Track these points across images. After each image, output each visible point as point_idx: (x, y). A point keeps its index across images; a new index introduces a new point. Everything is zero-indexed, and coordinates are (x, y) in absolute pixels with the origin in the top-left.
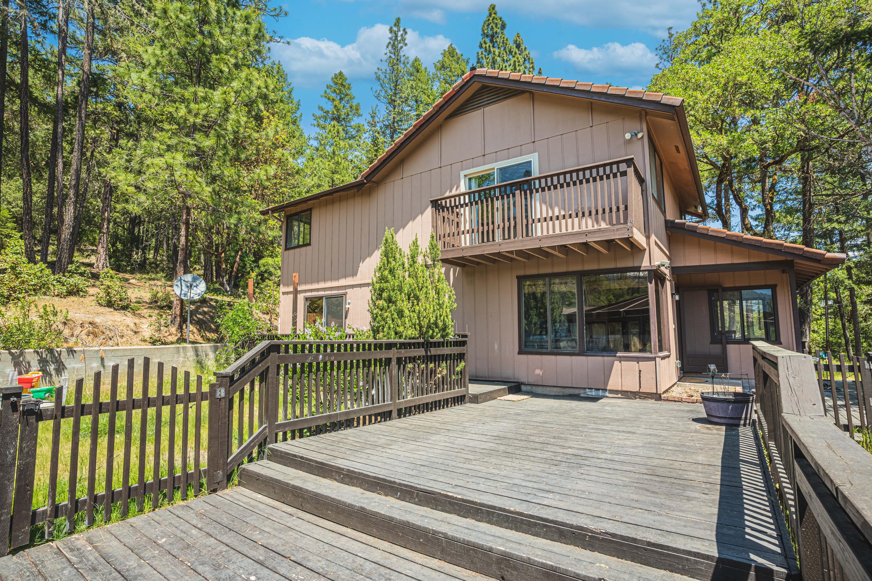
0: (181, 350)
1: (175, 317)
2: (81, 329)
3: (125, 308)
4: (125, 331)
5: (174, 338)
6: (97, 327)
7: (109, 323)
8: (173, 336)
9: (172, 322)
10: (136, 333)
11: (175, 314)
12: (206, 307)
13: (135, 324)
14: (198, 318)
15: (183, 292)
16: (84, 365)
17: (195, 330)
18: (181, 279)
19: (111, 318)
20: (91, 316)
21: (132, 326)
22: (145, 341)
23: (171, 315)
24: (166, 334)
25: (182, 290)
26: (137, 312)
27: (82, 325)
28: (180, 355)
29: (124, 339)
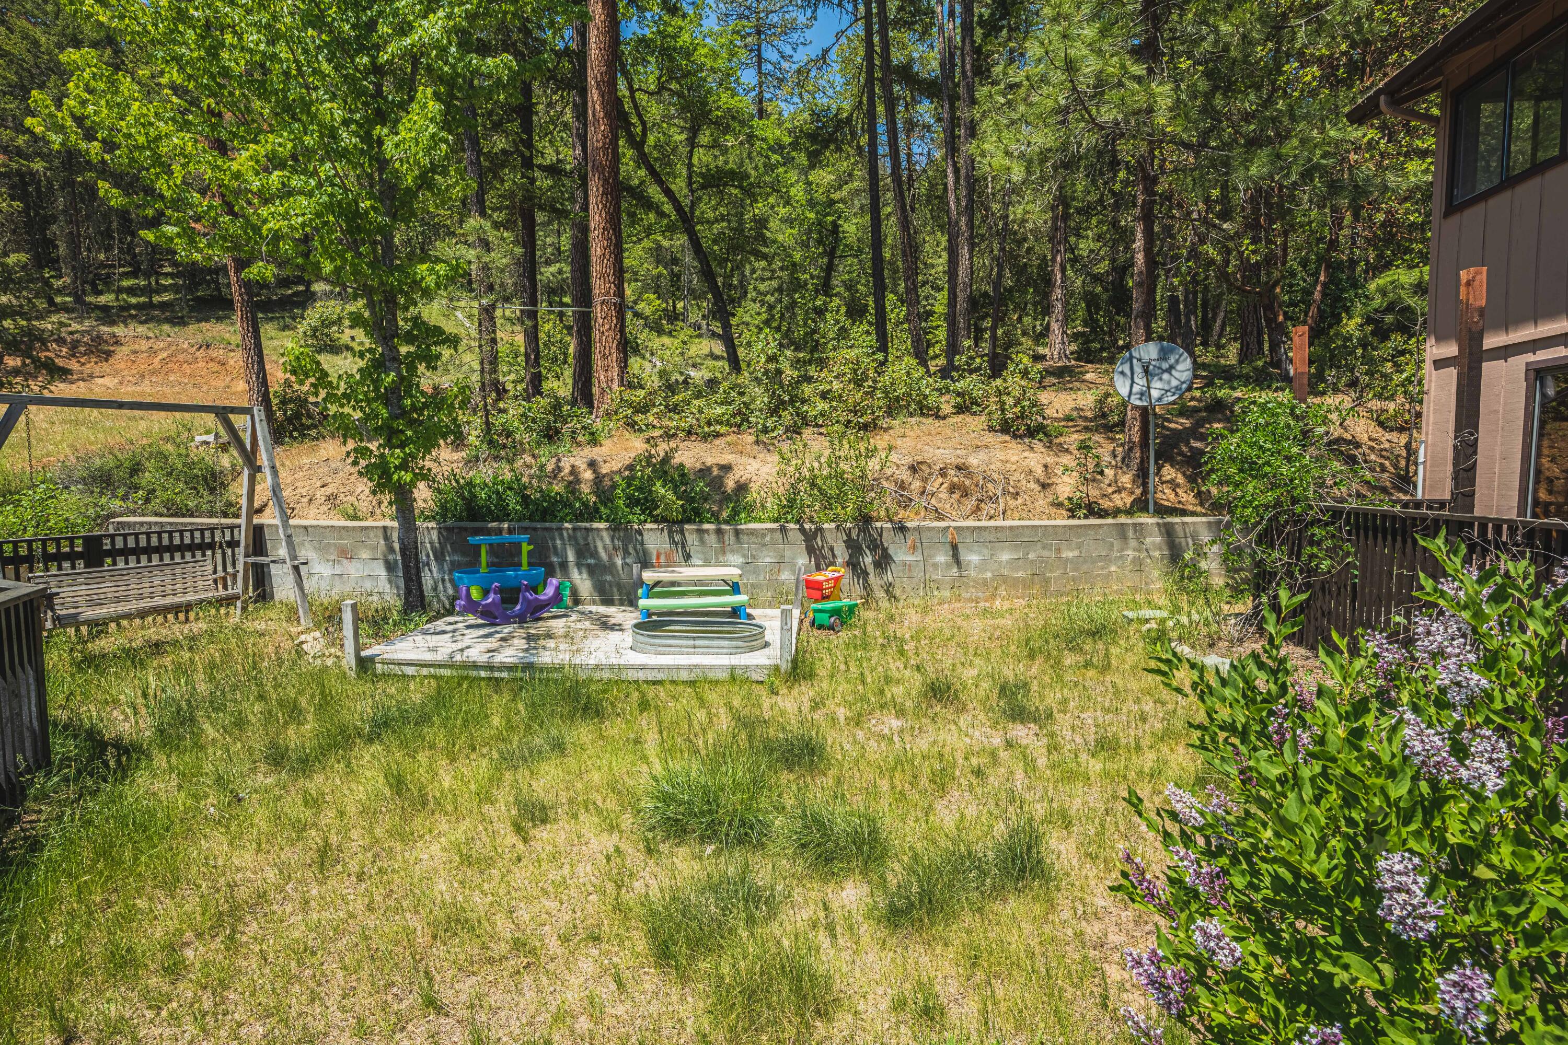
0: (1131, 532)
1: (1131, 449)
2: (940, 480)
3: (1031, 433)
4: (1024, 482)
5: (1123, 500)
6: (969, 476)
7: (993, 467)
8: (1124, 494)
9: (1123, 460)
10: (1044, 486)
11: (1130, 441)
12: (1219, 421)
13: (1046, 466)
14: (1191, 448)
15: (1136, 388)
16: (920, 558)
17: (1180, 479)
18: (1131, 357)
19: (1000, 455)
20: (963, 452)
21: (1039, 471)
22: (1059, 505)
23: (1122, 445)
24: (1110, 490)
25: (1133, 382)
26: (1057, 441)
27: (943, 473)
28: (1126, 543)
29: (1020, 501)
